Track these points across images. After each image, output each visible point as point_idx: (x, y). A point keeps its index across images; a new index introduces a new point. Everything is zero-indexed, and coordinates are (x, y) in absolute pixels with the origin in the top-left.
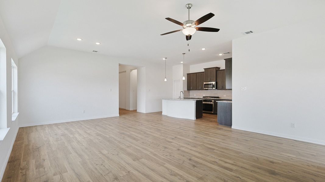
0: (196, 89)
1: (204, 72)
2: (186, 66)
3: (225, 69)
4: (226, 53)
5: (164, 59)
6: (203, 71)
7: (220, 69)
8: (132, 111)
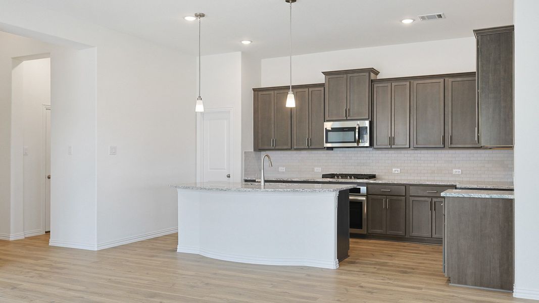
0: (290, 145)
1: (322, 85)
2: (251, 59)
3: (474, 69)
4: (430, 17)
5: (191, 19)
6: (321, 79)
7: (379, 77)
8: (17, 243)
